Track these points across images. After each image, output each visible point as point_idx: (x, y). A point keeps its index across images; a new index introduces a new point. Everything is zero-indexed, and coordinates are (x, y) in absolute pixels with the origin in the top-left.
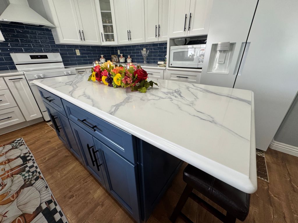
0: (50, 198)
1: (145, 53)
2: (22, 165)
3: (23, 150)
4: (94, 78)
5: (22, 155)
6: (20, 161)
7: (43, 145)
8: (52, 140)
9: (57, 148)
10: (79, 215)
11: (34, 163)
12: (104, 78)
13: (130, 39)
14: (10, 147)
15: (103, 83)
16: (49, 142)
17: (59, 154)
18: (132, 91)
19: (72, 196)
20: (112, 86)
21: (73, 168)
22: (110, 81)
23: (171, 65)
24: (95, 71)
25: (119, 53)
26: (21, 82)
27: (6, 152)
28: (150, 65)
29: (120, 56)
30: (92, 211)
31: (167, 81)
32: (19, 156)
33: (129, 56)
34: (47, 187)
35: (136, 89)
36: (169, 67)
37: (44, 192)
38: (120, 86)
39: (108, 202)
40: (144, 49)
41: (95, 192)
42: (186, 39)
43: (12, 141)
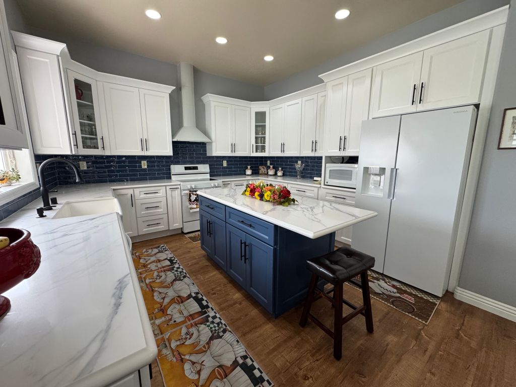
0: (197, 291)
1: (300, 166)
2: (169, 266)
3: (169, 255)
4: (248, 193)
5: (169, 258)
6: (168, 263)
7: (184, 254)
8: (192, 250)
9: (197, 257)
10: (221, 306)
11: (179, 265)
12: (257, 194)
13: (283, 151)
14: (156, 251)
15: (255, 198)
16: (189, 251)
17: (200, 263)
18: (278, 205)
19: (214, 294)
20: (263, 200)
21: (214, 275)
22: (261, 196)
23: (327, 183)
24: (250, 187)
25: (268, 164)
26: (176, 191)
27: (155, 254)
28: (306, 181)
29: (270, 167)
30: (231, 305)
31: (321, 202)
32: (166, 259)
33: (280, 169)
34: (193, 284)
35: (281, 203)
36: (325, 185)
37: (192, 287)
38: (269, 201)
39: (246, 303)
40: (299, 162)
41: (233, 295)
42: (343, 158)
43: (157, 246)
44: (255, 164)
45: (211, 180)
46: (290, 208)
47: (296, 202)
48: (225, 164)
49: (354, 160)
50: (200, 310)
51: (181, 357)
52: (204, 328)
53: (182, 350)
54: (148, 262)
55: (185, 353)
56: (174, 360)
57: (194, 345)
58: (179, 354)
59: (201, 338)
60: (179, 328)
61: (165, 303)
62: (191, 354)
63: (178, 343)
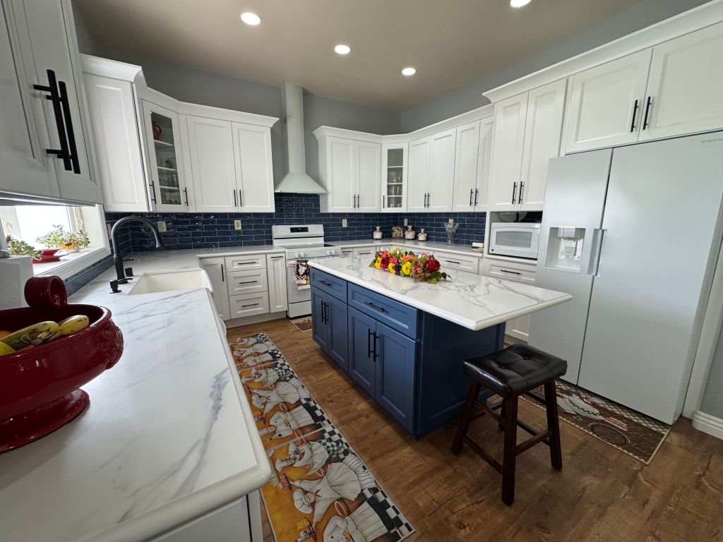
0: (309, 397)
1: (451, 226)
3: (270, 347)
4: (378, 265)
5: (270, 351)
6: (270, 357)
7: (290, 346)
8: (300, 342)
9: (308, 352)
10: (341, 418)
11: (284, 361)
12: (391, 265)
13: (427, 205)
14: (253, 340)
15: (389, 271)
16: (297, 343)
17: (312, 359)
18: (421, 281)
19: (332, 401)
20: (399, 275)
21: (331, 376)
22: (398, 269)
23: (493, 250)
24: (381, 256)
25: (406, 224)
26: (280, 261)
27: (253, 345)
28: (461, 247)
29: (407, 228)
30: (355, 419)
31: (484, 278)
32: (267, 352)
33: (422, 230)
34: (303, 386)
35: (426, 279)
36: (489, 254)
38: (408, 276)
39: (374, 417)
40: (450, 220)
41: (358, 404)
42: (518, 214)
43: (255, 334)
44: (386, 224)
45: (325, 245)
46: (439, 287)
47: (448, 278)
48: (345, 223)
49: (535, 217)
50: (313, 422)
51: (289, 483)
52: (318, 447)
53: (290, 474)
54: (244, 355)
55: (294, 479)
56: (281, 486)
57: (306, 468)
58: (287, 478)
59: (315, 459)
60: (285, 444)
61: (266, 411)
62: (302, 480)
63: (285, 464)
